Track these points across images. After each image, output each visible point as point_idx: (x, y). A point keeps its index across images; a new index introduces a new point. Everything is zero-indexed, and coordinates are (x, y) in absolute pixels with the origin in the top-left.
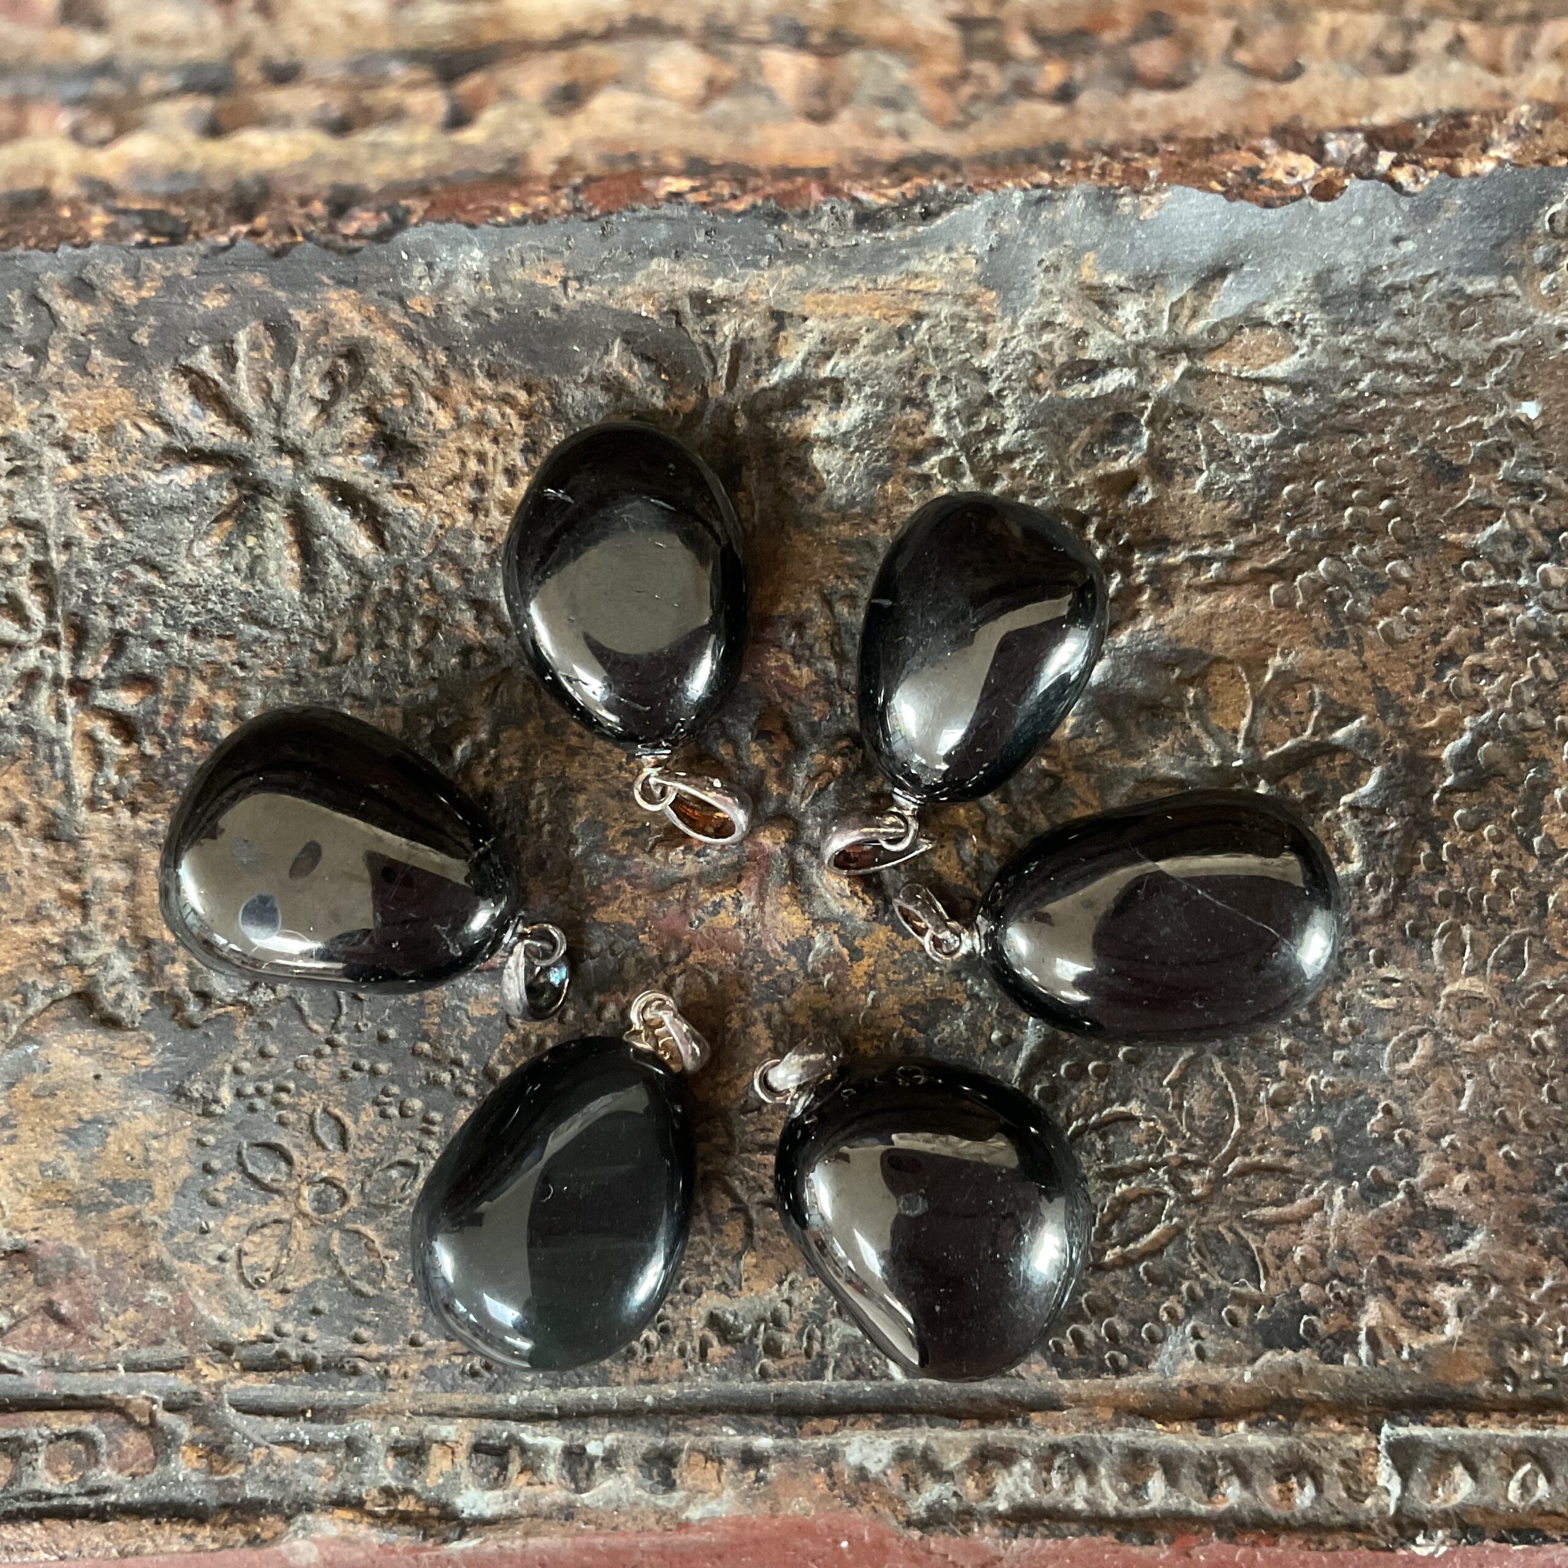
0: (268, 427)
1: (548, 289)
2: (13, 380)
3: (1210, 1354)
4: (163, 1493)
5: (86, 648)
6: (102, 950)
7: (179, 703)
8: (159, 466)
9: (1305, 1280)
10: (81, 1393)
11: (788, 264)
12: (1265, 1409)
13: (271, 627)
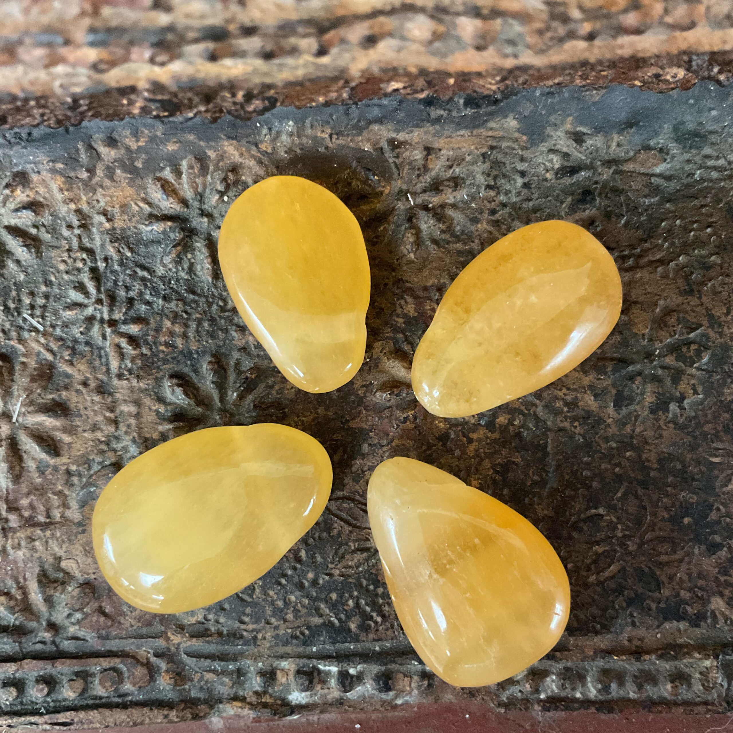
0: (196, 204)
1: (323, 139)
2: (80, 184)
3: (638, 624)
4: (154, 696)
5: (115, 306)
6: (125, 443)
7: (158, 330)
8: (147, 223)
9: (681, 589)
10: (115, 649)
11: (432, 125)
12: (664, 649)
13: (199, 295)
